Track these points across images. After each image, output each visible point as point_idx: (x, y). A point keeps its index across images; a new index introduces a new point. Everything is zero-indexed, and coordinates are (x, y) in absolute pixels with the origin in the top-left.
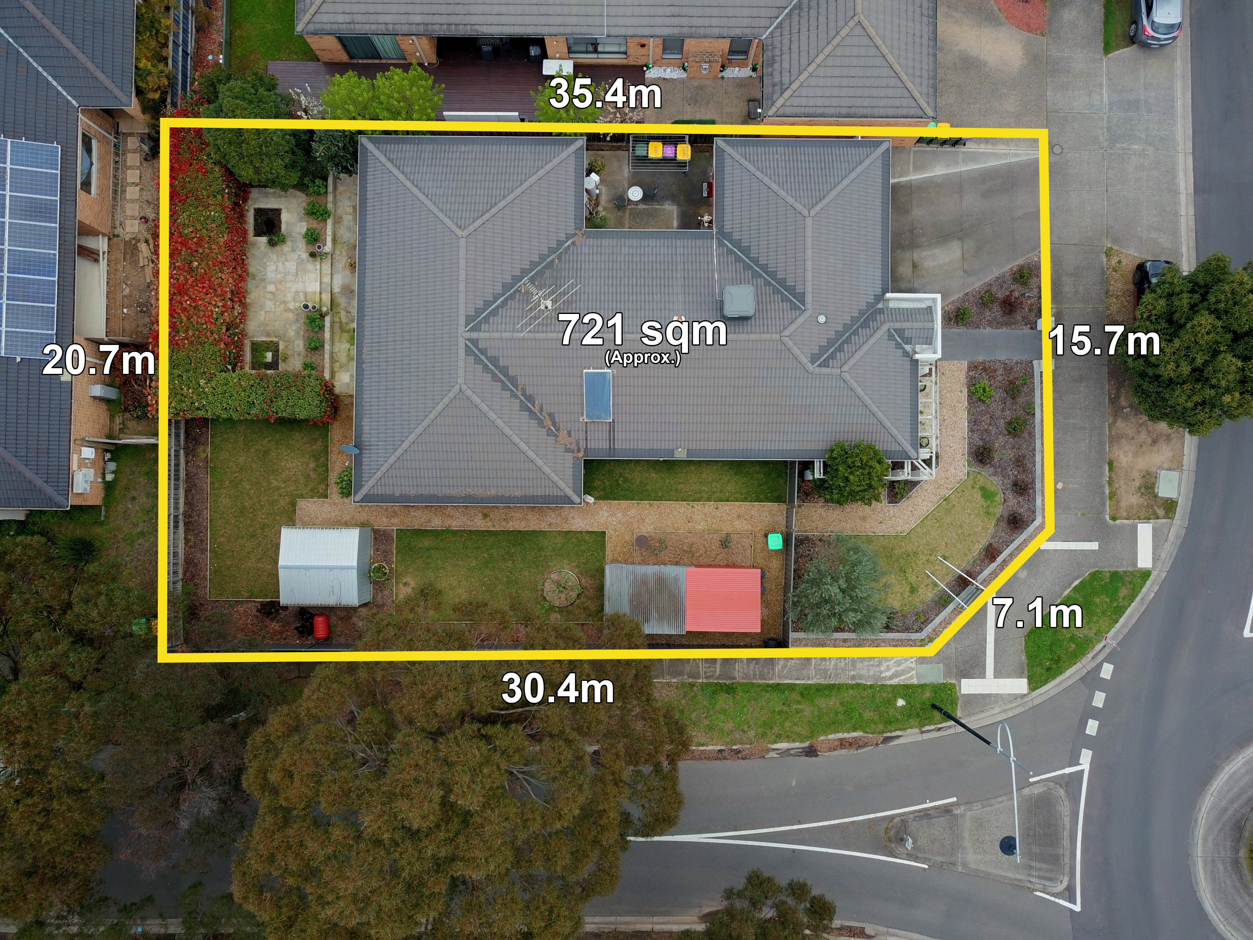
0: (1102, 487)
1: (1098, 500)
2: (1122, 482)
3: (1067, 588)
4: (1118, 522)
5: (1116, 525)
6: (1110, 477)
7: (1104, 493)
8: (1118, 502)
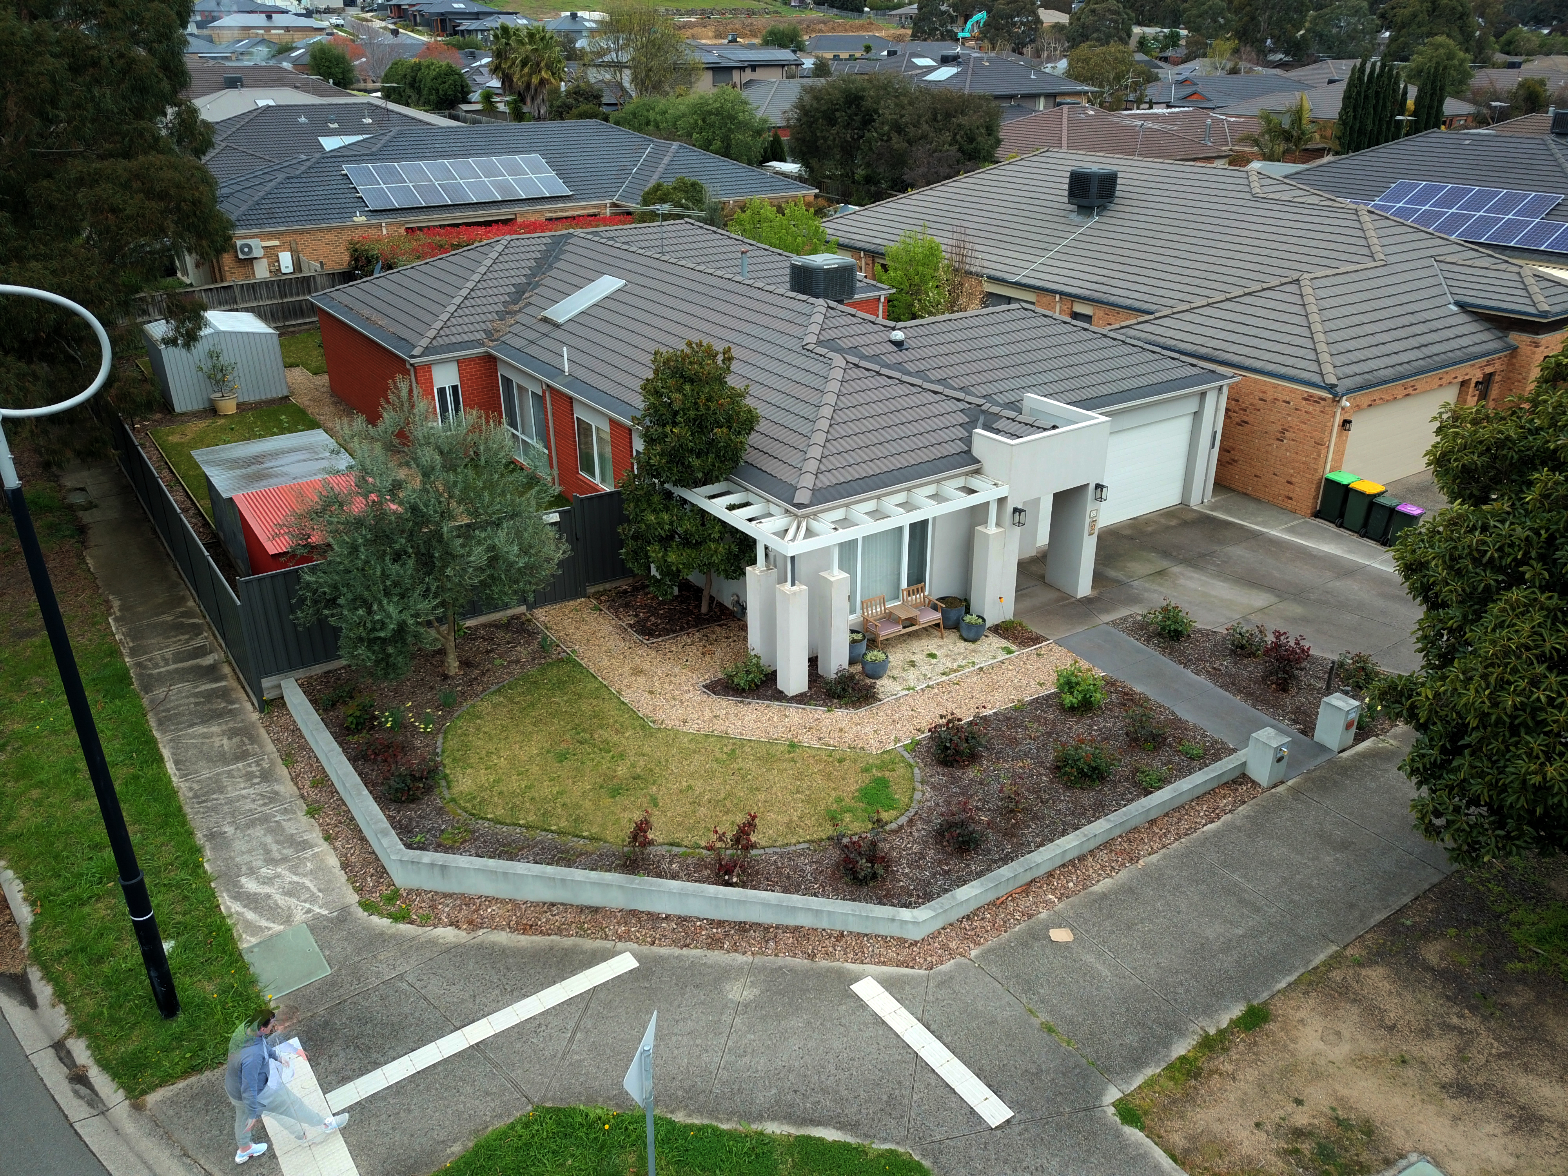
0: (1176, 1029)
1: (1131, 1039)
2: (1250, 1074)
3: (789, 1118)
4: (1133, 1134)
5: (1118, 1135)
6: (1221, 1032)
7: (1166, 1043)
8: (1189, 1097)
